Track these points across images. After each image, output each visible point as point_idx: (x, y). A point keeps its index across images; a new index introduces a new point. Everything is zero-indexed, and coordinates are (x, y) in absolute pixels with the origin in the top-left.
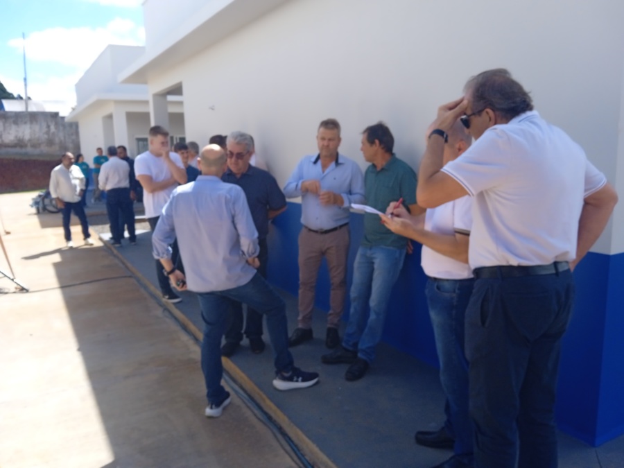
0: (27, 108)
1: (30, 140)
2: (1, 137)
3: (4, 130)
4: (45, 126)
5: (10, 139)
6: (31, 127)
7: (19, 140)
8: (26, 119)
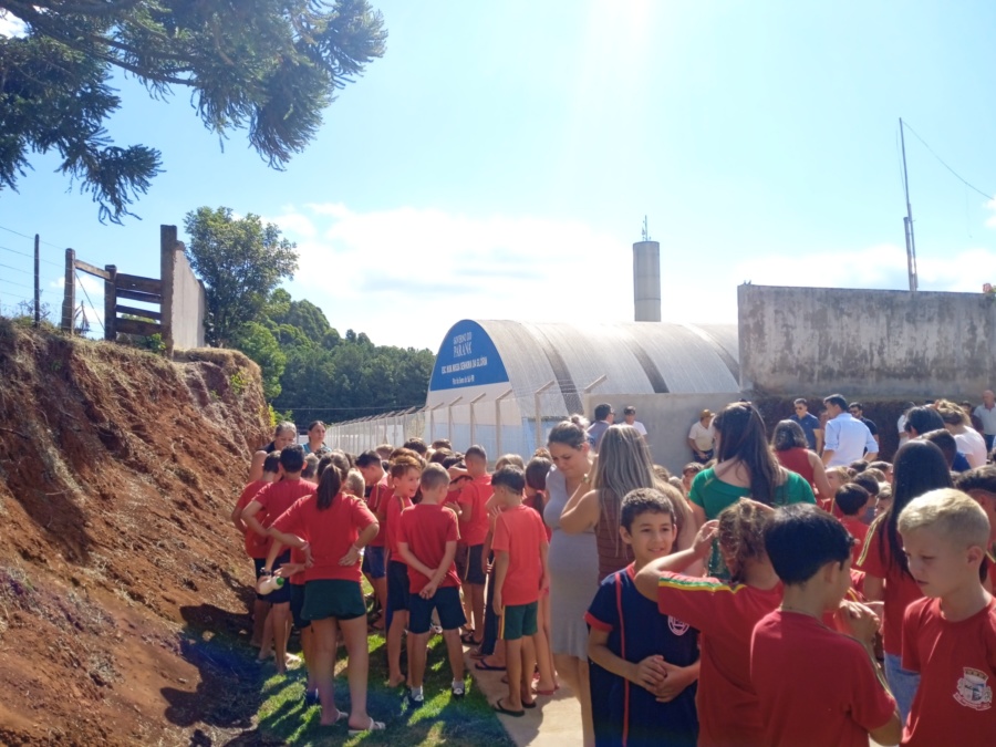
2: (880, 353)
3: (888, 336)
4: (968, 327)
5: (898, 357)
6: (939, 332)
7: (915, 361)
8: (932, 310)
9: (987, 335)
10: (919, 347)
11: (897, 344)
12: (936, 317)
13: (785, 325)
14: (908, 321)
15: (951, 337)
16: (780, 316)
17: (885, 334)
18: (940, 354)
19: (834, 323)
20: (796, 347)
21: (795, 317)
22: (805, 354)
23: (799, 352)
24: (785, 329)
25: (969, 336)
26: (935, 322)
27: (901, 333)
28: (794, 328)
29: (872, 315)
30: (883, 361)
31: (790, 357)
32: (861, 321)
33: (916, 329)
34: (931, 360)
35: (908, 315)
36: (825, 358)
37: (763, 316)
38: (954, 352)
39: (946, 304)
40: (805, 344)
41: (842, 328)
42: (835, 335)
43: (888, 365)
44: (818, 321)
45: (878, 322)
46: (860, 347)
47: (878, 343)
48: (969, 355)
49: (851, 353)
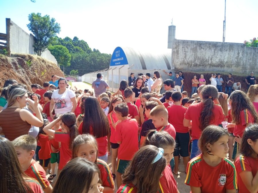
1: (227, 62)
2: (211, 60)
3: (214, 55)
4: (237, 53)
5: (216, 61)
6: (229, 54)
7: (221, 62)
8: (227, 48)
9: (242, 55)
10: (222, 58)
11: (216, 57)
12: (228, 50)
13: (185, 51)
14: (220, 51)
15: (232, 56)
16: (184, 49)
17: (213, 54)
18: (228, 60)
19: (199, 51)
20: (187, 57)
21: (188, 49)
22: (190, 59)
23: (188, 59)
24: (185, 52)
25: (237, 55)
26: (228, 51)
27: (218, 54)
28: (187, 52)
29: (210, 49)
30: (212, 62)
31: (185, 60)
32: (207, 50)
33: (222, 53)
34: (225, 62)
35: (220, 49)
36: (195, 61)
37: (179, 49)
38: (232, 60)
39: (232, 46)
40: (190, 57)
41: (201, 53)
42: (199, 54)
43: (213, 63)
44: (194, 50)
45: (211, 51)
46: (205, 58)
47: (211, 57)
48: (237, 61)
49: (203, 59)
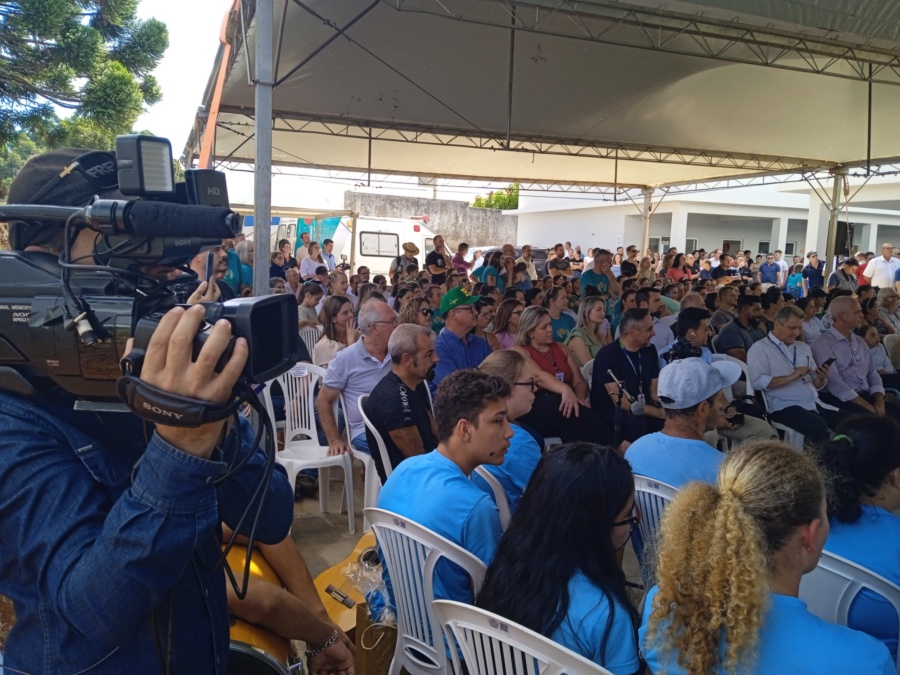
0: (435, 195)
